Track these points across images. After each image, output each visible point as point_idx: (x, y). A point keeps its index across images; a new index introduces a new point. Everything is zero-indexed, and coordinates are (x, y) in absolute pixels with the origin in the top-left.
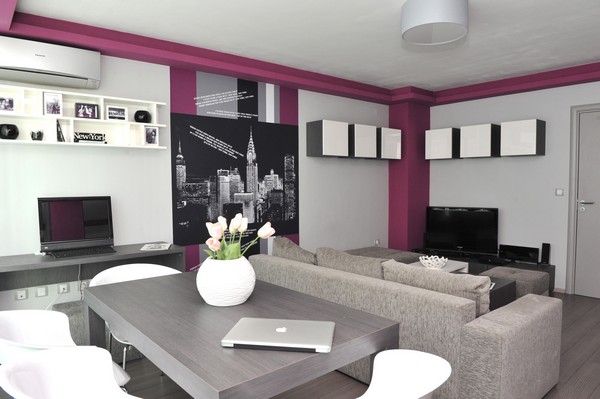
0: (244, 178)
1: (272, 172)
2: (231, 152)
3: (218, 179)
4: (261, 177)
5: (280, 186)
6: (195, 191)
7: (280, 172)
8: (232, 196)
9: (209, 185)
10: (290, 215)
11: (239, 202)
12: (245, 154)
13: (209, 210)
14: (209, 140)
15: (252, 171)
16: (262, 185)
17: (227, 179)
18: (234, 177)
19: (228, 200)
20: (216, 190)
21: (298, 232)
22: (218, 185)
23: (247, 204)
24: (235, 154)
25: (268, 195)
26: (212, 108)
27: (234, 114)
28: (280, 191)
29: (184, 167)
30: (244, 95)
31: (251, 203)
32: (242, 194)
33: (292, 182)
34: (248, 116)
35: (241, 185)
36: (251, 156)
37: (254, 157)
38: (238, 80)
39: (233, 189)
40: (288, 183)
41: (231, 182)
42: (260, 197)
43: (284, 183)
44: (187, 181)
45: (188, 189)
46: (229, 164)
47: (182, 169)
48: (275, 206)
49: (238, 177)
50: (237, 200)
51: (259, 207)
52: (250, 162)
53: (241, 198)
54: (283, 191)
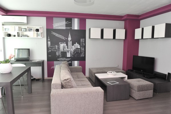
0: (67, 45)
1: (76, 43)
2: (63, 38)
3: (59, 45)
4: (73, 45)
5: (79, 47)
6: (53, 48)
7: (79, 43)
8: (63, 50)
9: (57, 46)
10: (82, 55)
11: (66, 51)
12: (68, 38)
13: (57, 53)
14: (57, 35)
15: (70, 43)
16: (73, 47)
17: (62, 45)
18: (64, 45)
19: (62, 50)
20: (59, 48)
21: (85, 60)
22: (59, 47)
23: (68, 52)
24: (65, 39)
25: (75, 50)
26: (58, 27)
27: (64, 28)
28: (79, 48)
29: (50, 42)
30: (67, 22)
31: (70, 52)
32: (67, 49)
33: (83, 46)
34: (69, 28)
35: (66, 47)
36: (70, 39)
37: (71, 39)
38: (66, 19)
39: (64, 48)
40: (82, 46)
41: (63, 46)
42: (72, 50)
43: (81, 46)
44: (51, 45)
45: (51, 48)
46: (62, 41)
47: (49, 43)
48: (77, 53)
49: (65, 45)
50: (65, 50)
51: (72, 53)
52: (69, 40)
53: (66, 50)
54: (80, 49)
